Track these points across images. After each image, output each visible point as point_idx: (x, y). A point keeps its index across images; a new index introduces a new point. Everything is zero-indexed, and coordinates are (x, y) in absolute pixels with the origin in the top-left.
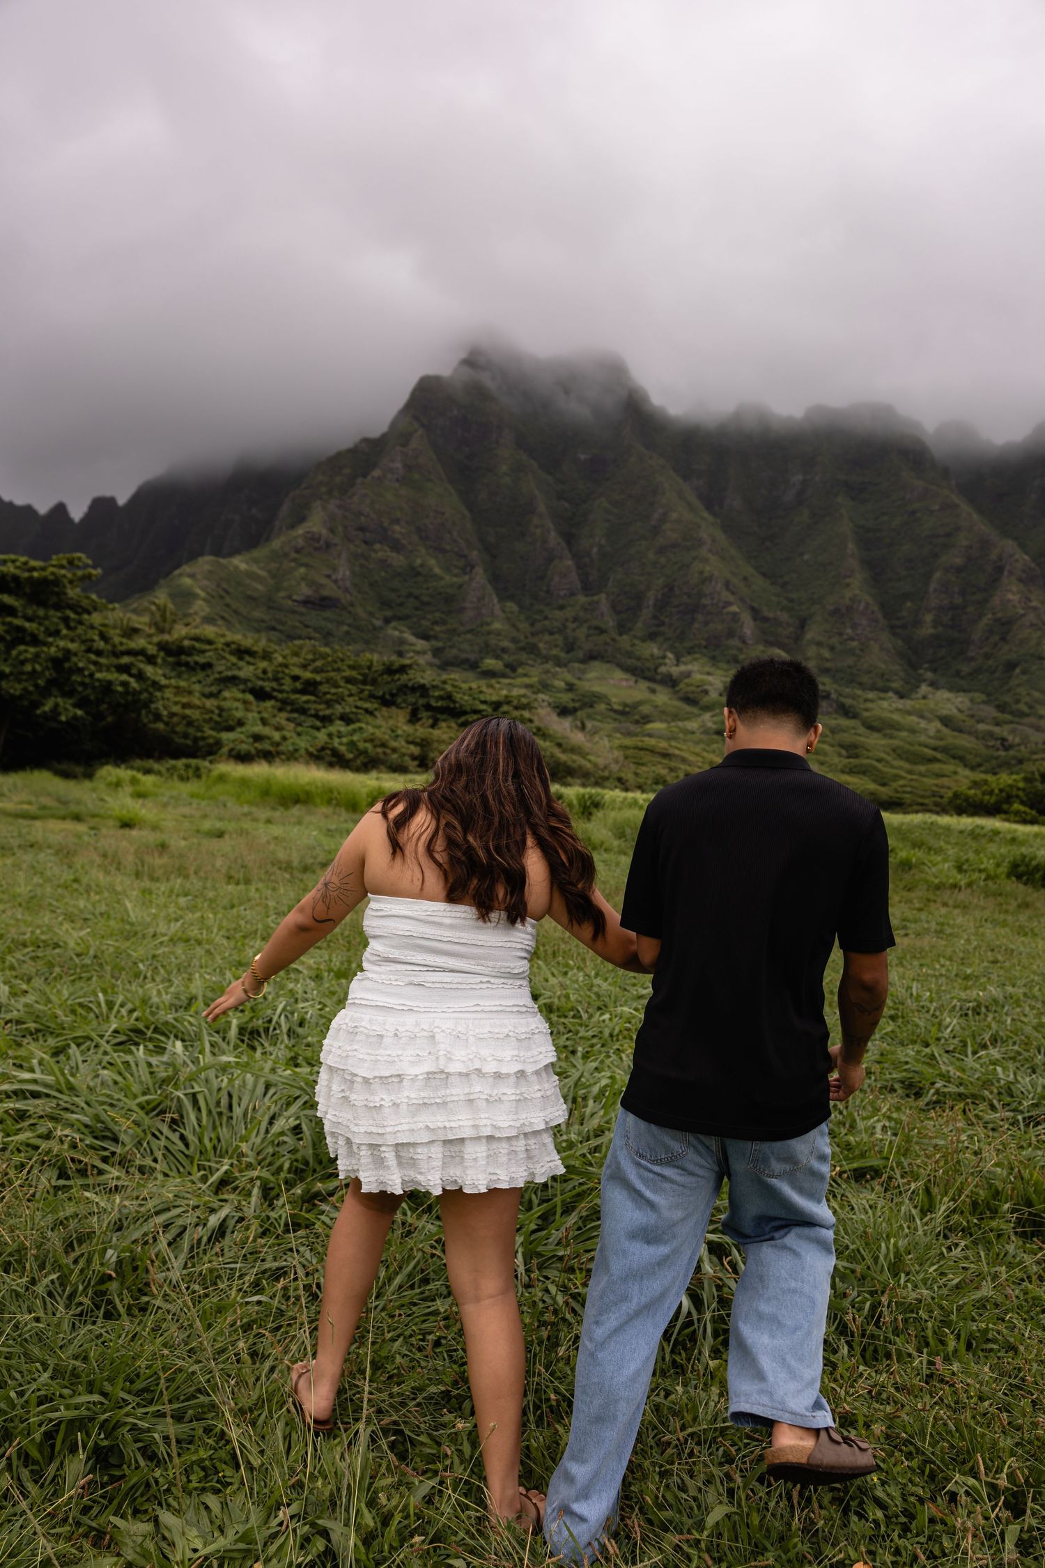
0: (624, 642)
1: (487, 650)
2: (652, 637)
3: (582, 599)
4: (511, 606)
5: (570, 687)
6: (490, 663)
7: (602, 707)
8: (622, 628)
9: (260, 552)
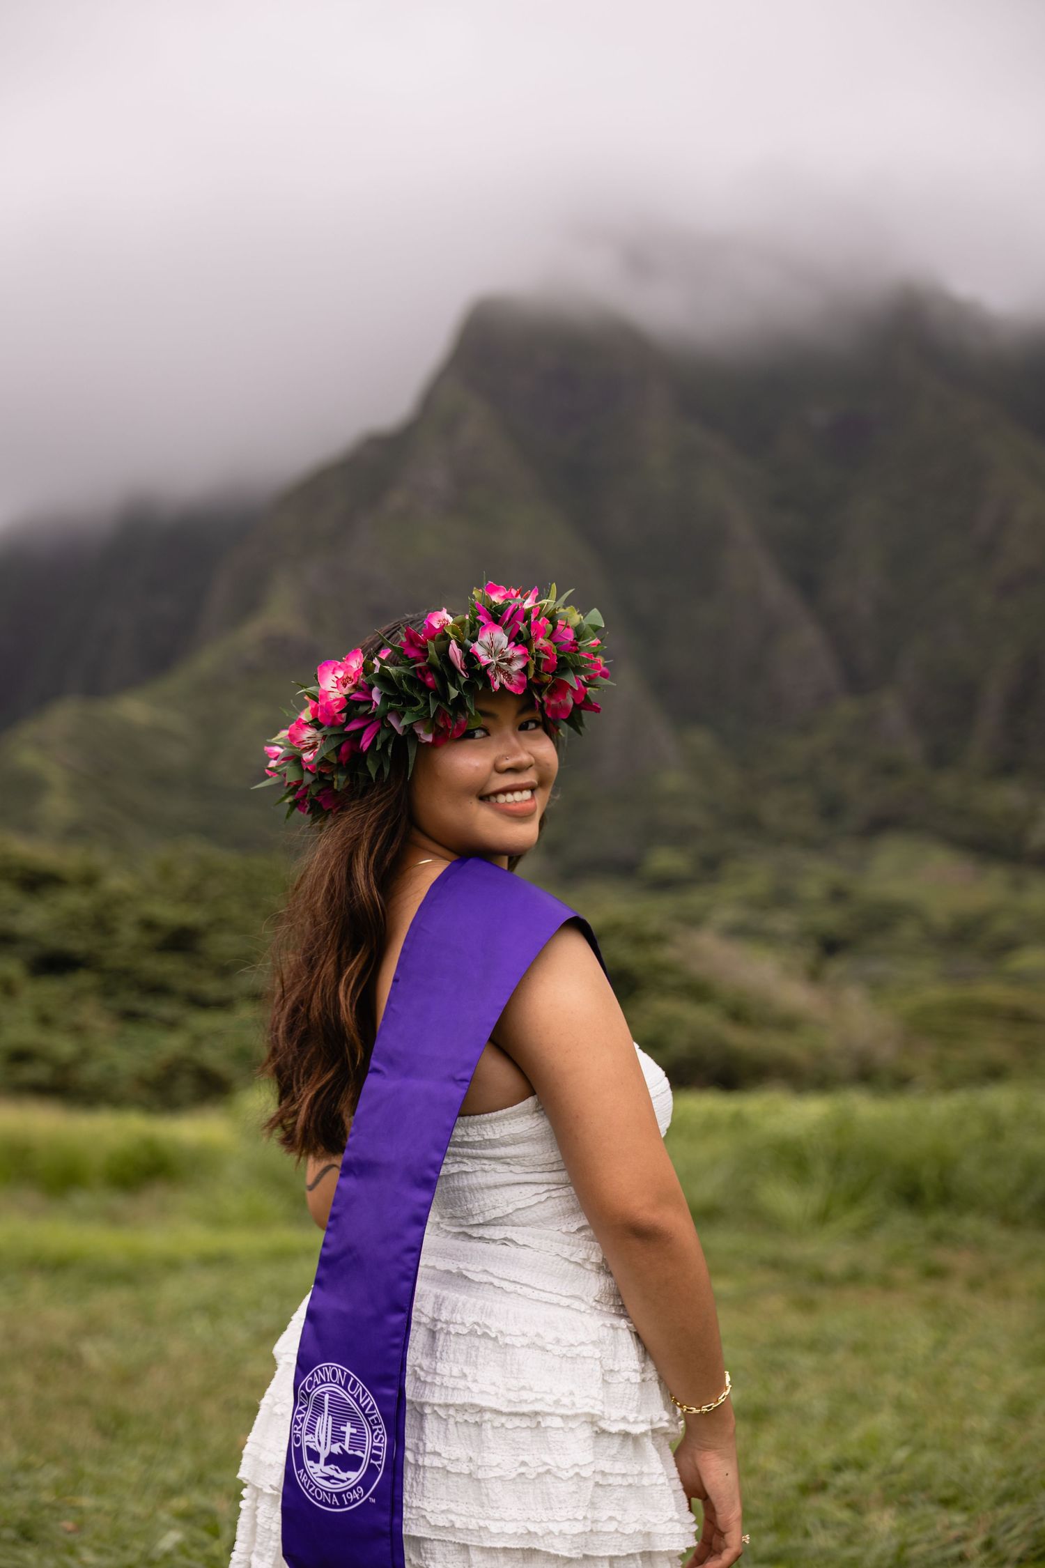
0: (948, 786)
1: (656, 833)
2: (1006, 769)
3: (847, 709)
4: (701, 739)
5: (838, 895)
6: (665, 860)
7: (908, 931)
8: (940, 758)
9: (177, 682)
